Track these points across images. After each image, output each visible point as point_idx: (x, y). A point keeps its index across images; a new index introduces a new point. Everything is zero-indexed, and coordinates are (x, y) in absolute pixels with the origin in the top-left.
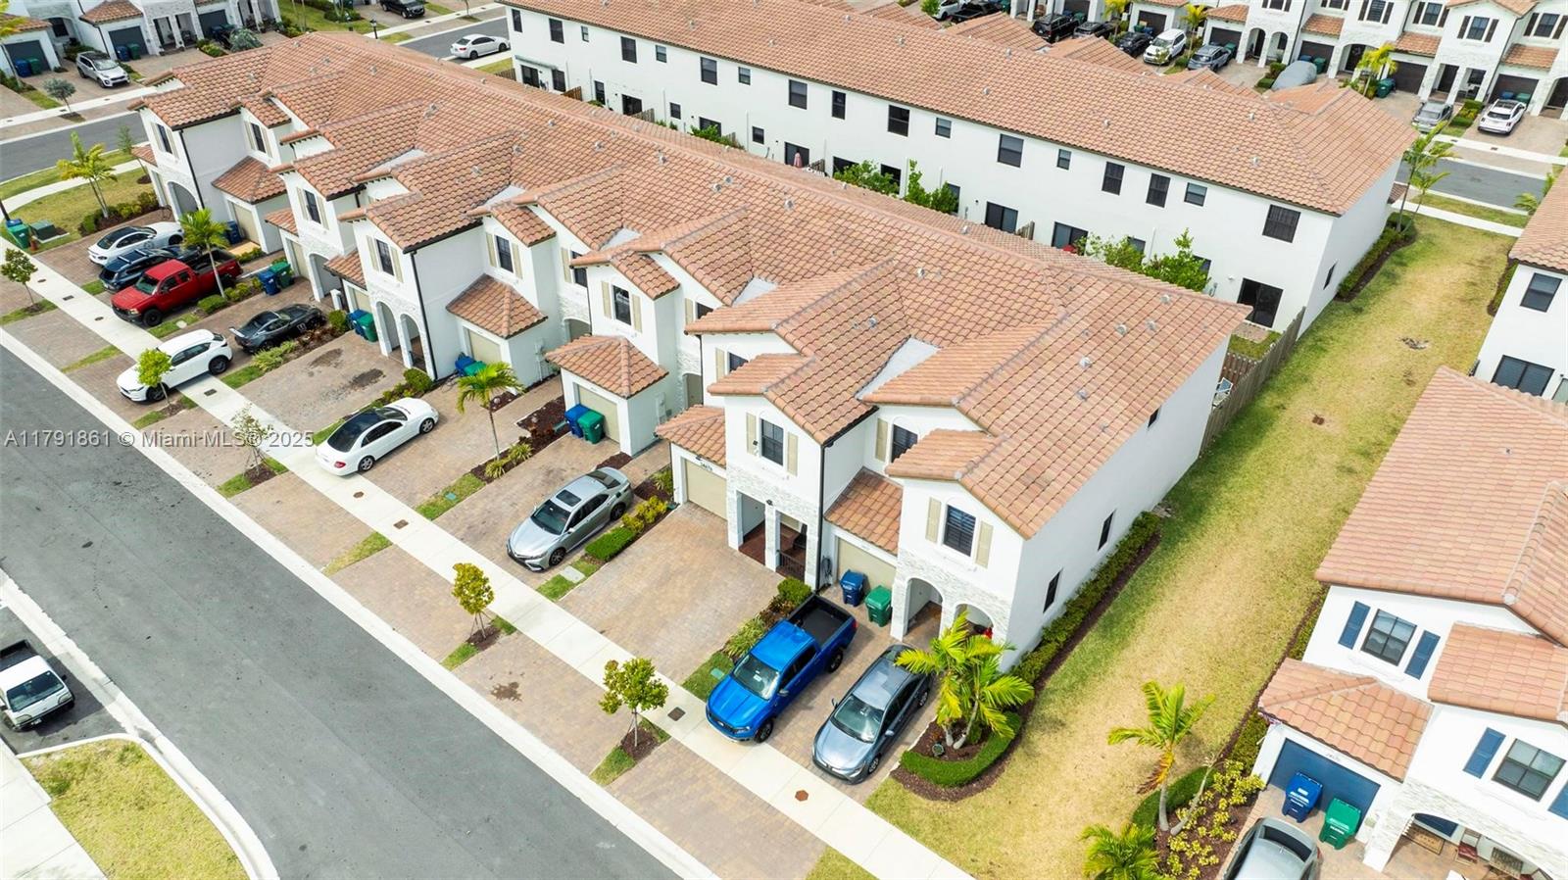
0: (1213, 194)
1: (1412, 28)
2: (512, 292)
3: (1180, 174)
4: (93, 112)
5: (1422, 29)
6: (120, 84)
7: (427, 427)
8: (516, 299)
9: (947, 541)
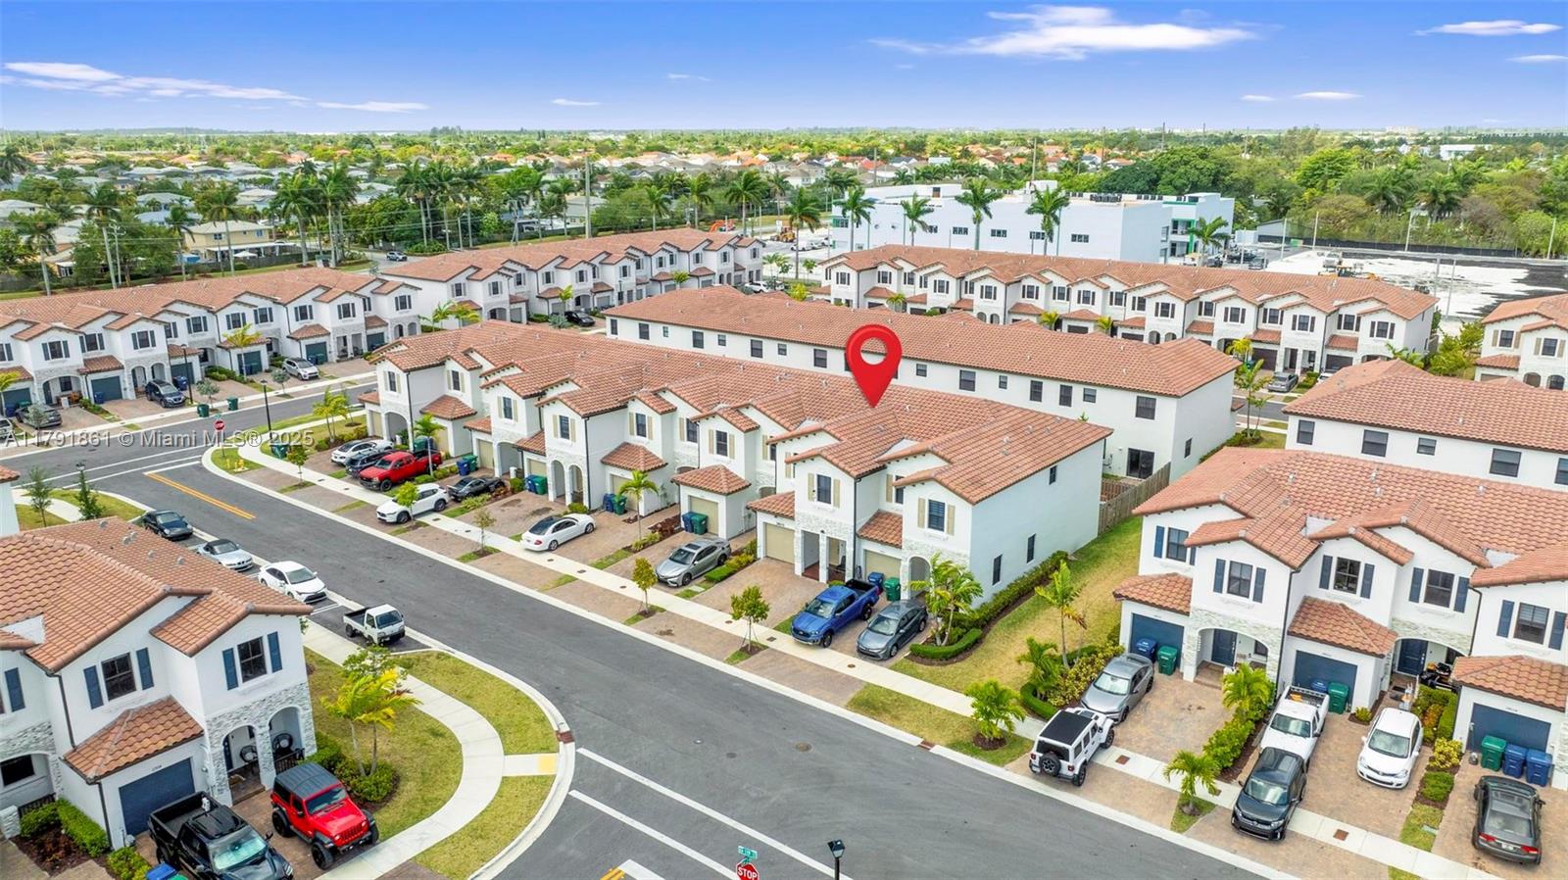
0: (1100, 393)
1: (1262, 326)
2: (644, 449)
3: (1078, 382)
4: (298, 394)
5: (1268, 326)
6: (314, 378)
7: (590, 530)
8: (648, 454)
9: (930, 526)
